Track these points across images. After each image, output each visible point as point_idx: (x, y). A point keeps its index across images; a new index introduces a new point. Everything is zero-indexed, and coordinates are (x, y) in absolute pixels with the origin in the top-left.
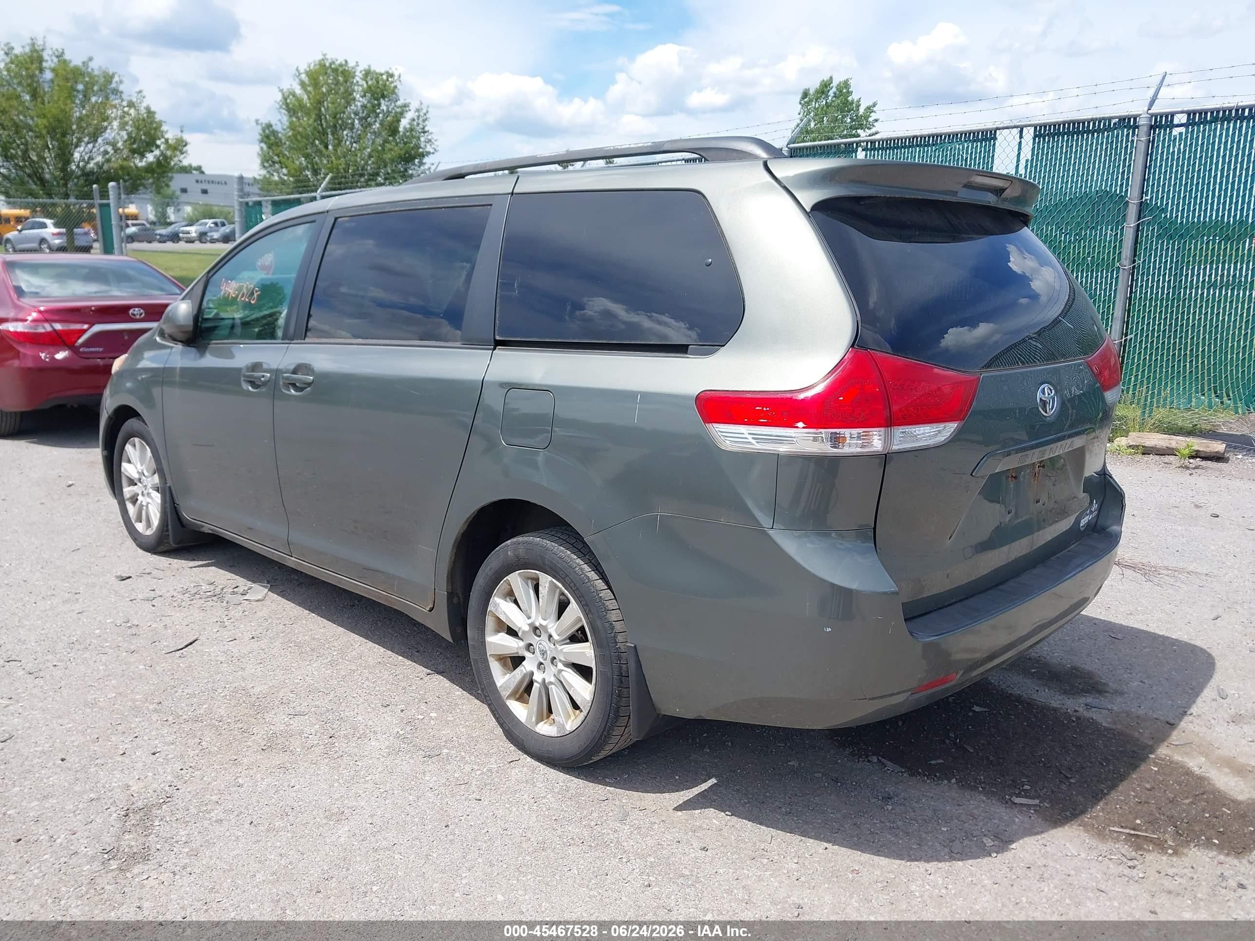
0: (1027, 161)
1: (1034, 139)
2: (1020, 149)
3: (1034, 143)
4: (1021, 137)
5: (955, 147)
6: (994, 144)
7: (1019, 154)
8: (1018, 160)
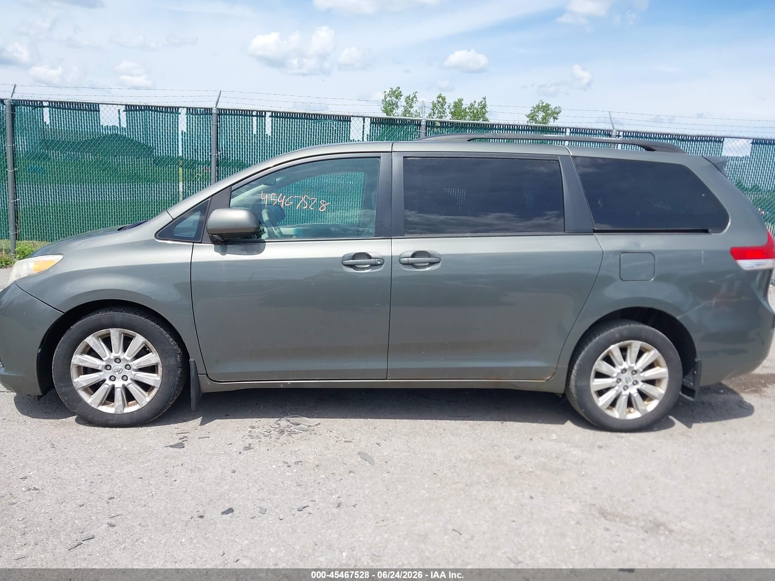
0: (368, 135)
1: (371, 125)
2: (364, 128)
3: (371, 126)
4: (364, 122)
5: (329, 123)
6: (350, 124)
7: (363, 131)
8: (363, 134)
